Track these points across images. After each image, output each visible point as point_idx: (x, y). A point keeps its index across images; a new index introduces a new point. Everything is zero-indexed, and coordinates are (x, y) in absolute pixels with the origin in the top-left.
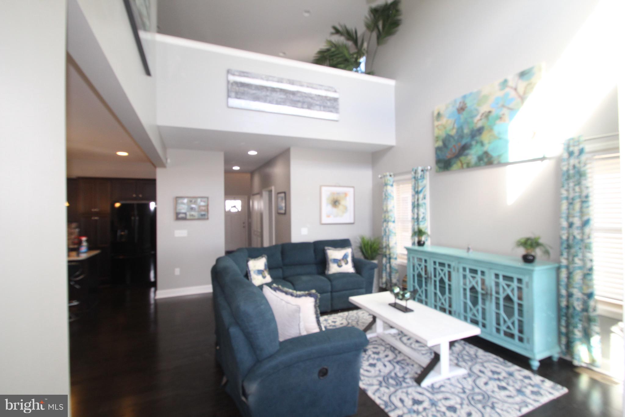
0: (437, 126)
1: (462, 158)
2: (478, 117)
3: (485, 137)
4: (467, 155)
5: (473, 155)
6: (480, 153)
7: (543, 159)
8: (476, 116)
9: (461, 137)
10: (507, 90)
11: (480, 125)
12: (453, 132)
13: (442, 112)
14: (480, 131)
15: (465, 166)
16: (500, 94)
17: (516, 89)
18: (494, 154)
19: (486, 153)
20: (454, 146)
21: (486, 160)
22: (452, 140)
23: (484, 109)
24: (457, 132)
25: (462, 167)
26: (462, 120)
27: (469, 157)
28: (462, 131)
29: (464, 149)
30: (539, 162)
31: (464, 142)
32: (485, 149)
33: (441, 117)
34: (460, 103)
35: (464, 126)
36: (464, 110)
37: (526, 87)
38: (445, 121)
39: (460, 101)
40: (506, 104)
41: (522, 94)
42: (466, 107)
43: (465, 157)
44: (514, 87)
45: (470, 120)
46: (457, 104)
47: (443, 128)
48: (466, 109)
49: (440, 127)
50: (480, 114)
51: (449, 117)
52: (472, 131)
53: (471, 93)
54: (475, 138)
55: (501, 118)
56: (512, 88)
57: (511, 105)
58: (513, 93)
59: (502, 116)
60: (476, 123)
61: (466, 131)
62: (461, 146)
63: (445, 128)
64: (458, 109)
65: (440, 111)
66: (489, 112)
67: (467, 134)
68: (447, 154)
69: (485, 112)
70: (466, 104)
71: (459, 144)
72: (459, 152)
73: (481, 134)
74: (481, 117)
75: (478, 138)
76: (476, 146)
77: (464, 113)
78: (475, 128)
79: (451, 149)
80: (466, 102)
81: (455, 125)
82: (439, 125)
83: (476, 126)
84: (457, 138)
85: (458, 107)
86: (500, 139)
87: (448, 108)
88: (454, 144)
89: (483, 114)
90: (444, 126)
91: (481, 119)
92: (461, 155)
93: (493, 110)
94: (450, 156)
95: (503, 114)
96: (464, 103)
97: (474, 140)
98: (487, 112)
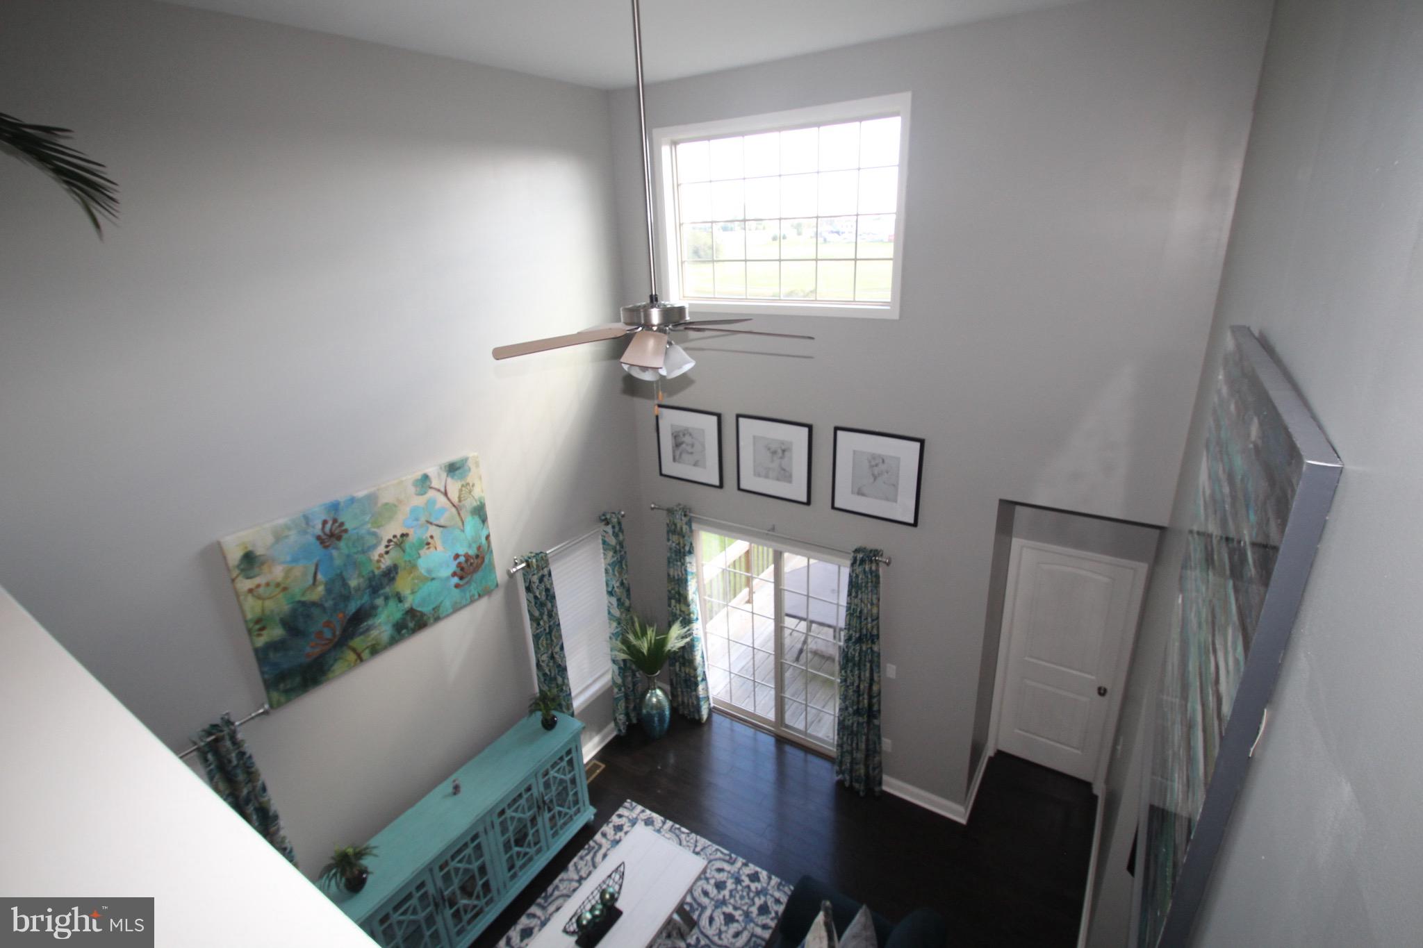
0: (251, 591)
1: (356, 639)
2: (381, 549)
3: (403, 584)
4: (368, 629)
5: (382, 624)
6: (398, 615)
8: (375, 546)
9: (345, 597)
10: (431, 493)
11: (387, 562)
12: (317, 593)
13: (259, 551)
14: (390, 574)
15: (365, 652)
16: (419, 501)
17: (446, 494)
18: (427, 609)
19: (411, 612)
20: (327, 624)
21: (411, 622)
22: (316, 612)
23: (392, 530)
24: (329, 591)
25: (360, 659)
26: (338, 562)
27: (374, 633)
28: (345, 584)
29: (356, 621)
31: (352, 607)
32: (407, 604)
33: (263, 564)
34: (325, 522)
35: (344, 573)
36: (339, 538)
37: (461, 491)
38: (278, 573)
39: (324, 517)
40: (432, 520)
41: (455, 500)
42: (346, 531)
43: (362, 637)
44: (443, 490)
45: (360, 558)
46: (313, 527)
47: (278, 590)
48: (345, 536)
49: (261, 590)
50: (384, 543)
51: (295, 560)
52: (372, 578)
53: (353, 500)
54: (382, 592)
55: (428, 544)
56: (439, 490)
57: (442, 522)
58: (442, 499)
59: (430, 540)
60: (379, 561)
61: (353, 583)
62: (348, 617)
63: (285, 589)
64: (319, 538)
65: (250, 548)
66: (403, 535)
67: (358, 589)
68: (308, 650)
69: (395, 536)
70: (342, 524)
71: (341, 615)
72: (344, 630)
73: (392, 580)
74: (387, 546)
75: (387, 590)
76: (386, 604)
77: (342, 544)
78: (377, 572)
79: (320, 634)
80: (340, 520)
81: (319, 576)
82: (258, 586)
83: (379, 568)
84: (329, 604)
85: (320, 533)
86: (433, 579)
87: (287, 537)
88: (325, 618)
89: (390, 541)
90: (278, 585)
91: (387, 553)
92: (352, 636)
93: (411, 532)
94: (317, 651)
95: (432, 537)
96: (335, 521)
97: (379, 597)
98: (398, 537)
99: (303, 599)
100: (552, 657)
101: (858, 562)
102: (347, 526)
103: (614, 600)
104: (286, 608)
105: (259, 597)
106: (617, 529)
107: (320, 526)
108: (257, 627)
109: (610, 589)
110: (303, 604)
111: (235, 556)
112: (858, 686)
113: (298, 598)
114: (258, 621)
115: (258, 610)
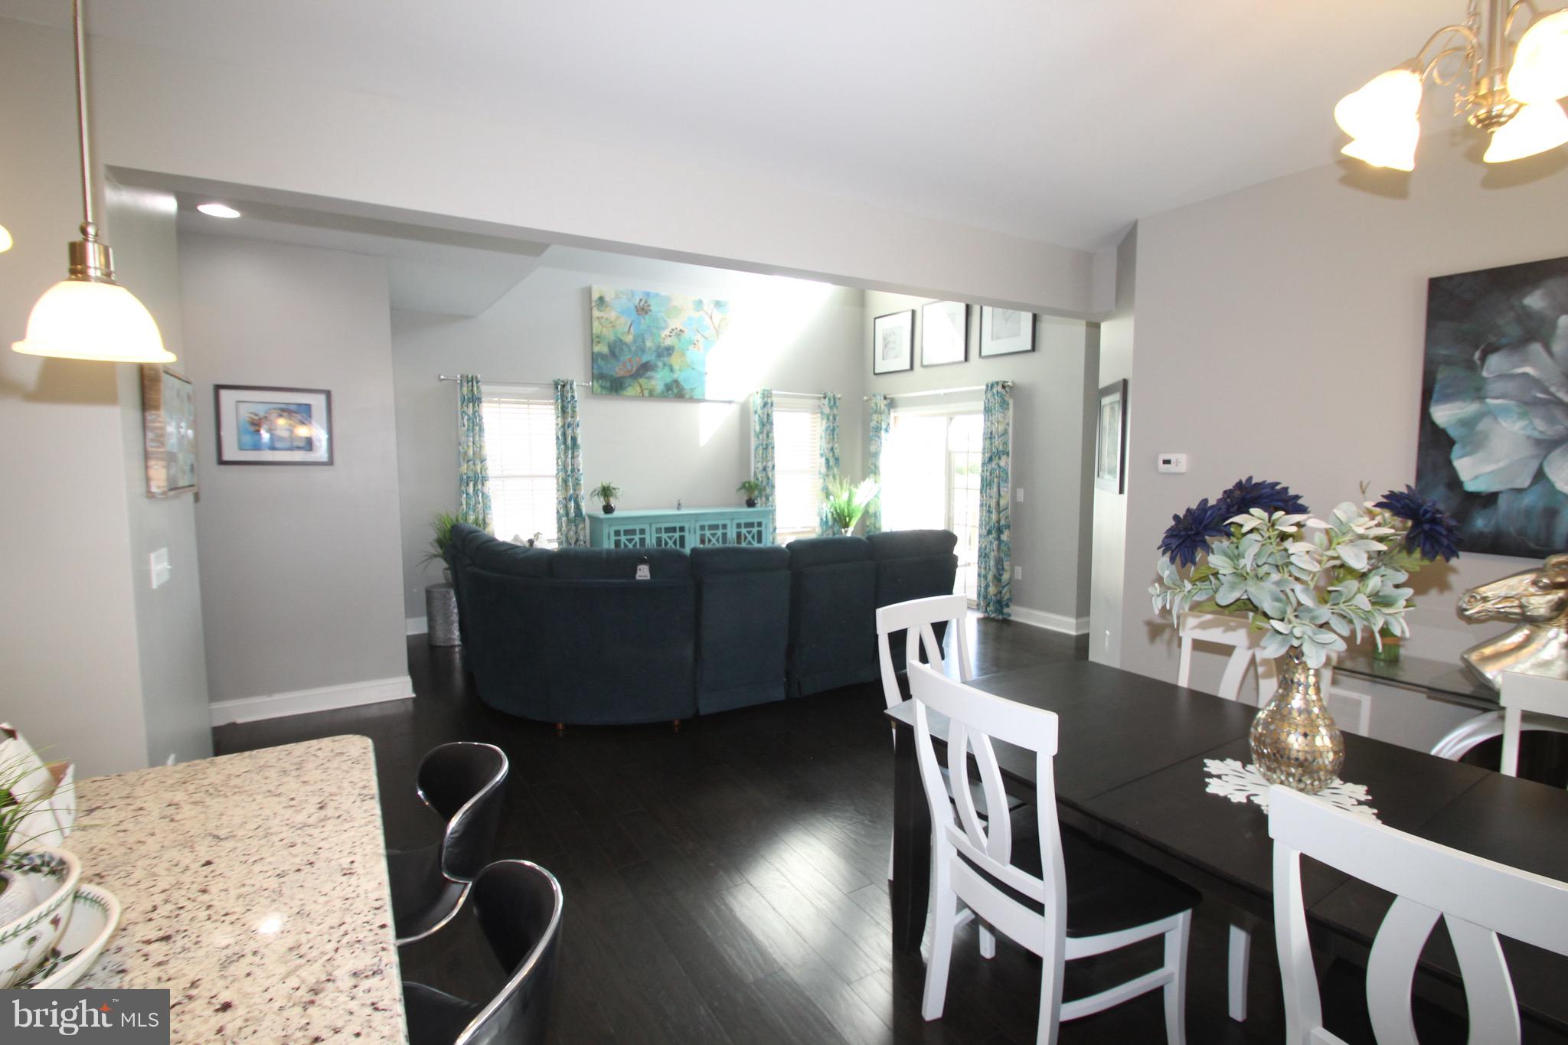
0: (598, 318)
1: (642, 381)
2: (667, 332)
3: (675, 360)
4: (650, 378)
5: (659, 379)
6: (669, 380)
7: (730, 402)
8: (664, 328)
9: (643, 350)
10: (702, 313)
11: (668, 342)
12: (629, 339)
13: (607, 299)
14: (669, 350)
15: (646, 393)
16: (694, 314)
17: (711, 318)
18: (686, 386)
19: (676, 382)
20: (630, 360)
21: (675, 391)
22: (626, 349)
23: (675, 323)
24: (635, 341)
25: (642, 396)
26: (643, 327)
27: (653, 382)
28: (644, 342)
29: (645, 368)
30: (727, 404)
31: (645, 359)
32: (675, 376)
33: (607, 306)
34: (641, 300)
35: (645, 336)
36: (646, 313)
37: (721, 321)
38: (613, 315)
39: (641, 297)
40: (700, 329)
41: (717, 326)
42: (650, 310)
43: (646, 380)
44: (709, 313)
45: (655, 331)
46: (635, 299)
47: (610, 325)
48: (649, 313)
49: (603, 321)
50: (670, 329)
51: (622, 313)
52: (658, 347)
53: (657, 295)
54: (662, 358)
55: (695, 344)
56: (707, 313)
57: (706, 334)
58: (708, 319)
59: (696, 342)
60: (664, 339)
61: (648, 344)
62: (641, 363)
63: (614, 327)
64: (636, 307)
65: (603, 295)
66: (681, 330)
67: (650, 349)
68: (617, 369)
69: (676, 329)
70: (649, 306)
71: (638, 359)
72: (638, 370)
73: (670, 355)
74: (671, 332)
75: (665, 359)
76: (663, 369)
77: (647, 317)
78: (662, 345)
79: (625, 364)
80: (649, 303)
81: (632, 329)
82: (602, 318)
83: (664, 343)
84: (633, 349)
85: (637, 304)
86: (693, 369)
87: (621, 298)
88: (629, 357)
89: (673, 330)
90: (611, 322)
91: (670, 336)
92: (641, 376)
93: (686, 331)
94: (622, 373)
95: (698, 341)
96: (646, 302)
97: (661, 361)
98: (679, 329)
99: (622, 338)
100: (765, 469)
101: (989, 388)
102: (651, 308)
103: (823, 460)
104: (612, 338)
105: (601, 324)
106: (832, 403)
107: (638, 301)
108: (597, 340)
109: (822, 452)
110: (621, 340)
111: (595, 296)
112: (989, 506)
113: (619, 335)
114: (598, 337)
115: (599, 332)
